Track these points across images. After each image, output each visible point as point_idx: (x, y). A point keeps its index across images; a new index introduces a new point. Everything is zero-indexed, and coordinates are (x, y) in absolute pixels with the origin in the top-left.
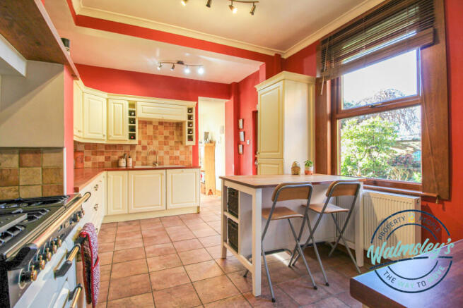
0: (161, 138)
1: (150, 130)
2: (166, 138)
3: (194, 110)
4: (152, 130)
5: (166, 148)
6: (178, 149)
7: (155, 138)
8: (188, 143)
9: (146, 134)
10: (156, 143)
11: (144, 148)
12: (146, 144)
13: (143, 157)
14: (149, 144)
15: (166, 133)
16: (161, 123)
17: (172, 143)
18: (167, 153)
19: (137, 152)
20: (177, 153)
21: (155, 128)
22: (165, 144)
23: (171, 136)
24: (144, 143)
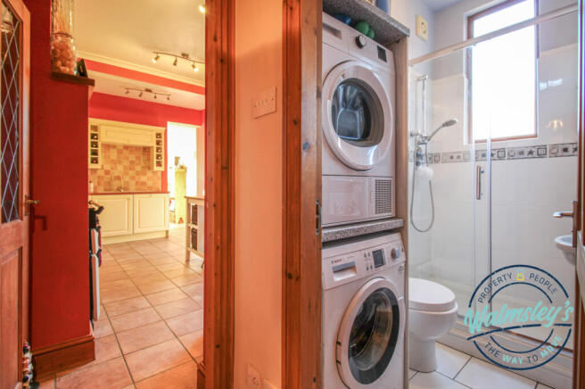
0: (126, 163)
1: (113, 154)
2: (132, 162)
3: (163, 136)
4: (116, 154)
5: (131, 173)
6: (145, 174)
7: (120, 162)
8: (156, 168)
9: (109, 158)
10: (120, 168)
11: (107, 172)
12: (109, 168)
13: (105, 182)
14: (112, 169)
15: (132, 158)
16: (126, 147)
17: (138, 168)
18: (133, 178)
19: (99, 177)
20: (144, 179)
21: (120, 152)
22: (131, 169)
23: (137, 161)
24: (108, 167)
